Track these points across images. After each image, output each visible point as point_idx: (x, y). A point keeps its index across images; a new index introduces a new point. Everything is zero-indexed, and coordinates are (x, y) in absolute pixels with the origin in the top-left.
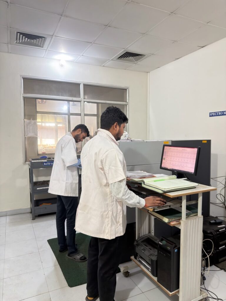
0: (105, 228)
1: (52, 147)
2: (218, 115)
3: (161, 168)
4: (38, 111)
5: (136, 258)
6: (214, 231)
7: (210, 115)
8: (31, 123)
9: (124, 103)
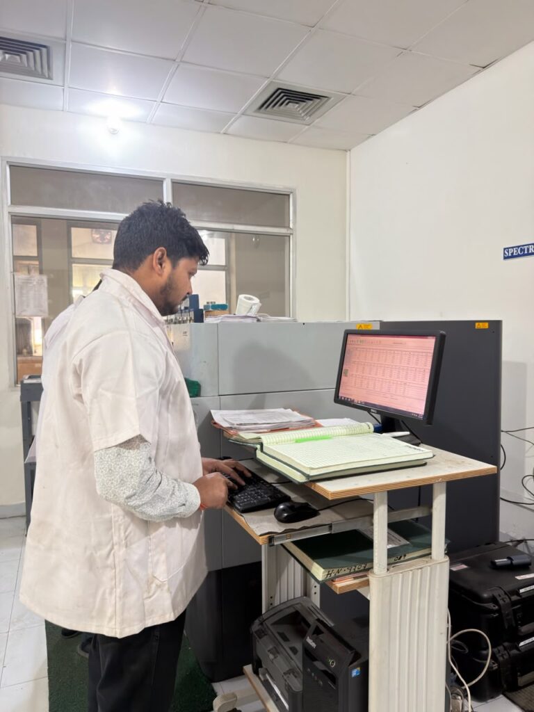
0: (103, 599)
2: (529, 254)
3: (337, 399)
4: (76, 256)
5: (256, 672)
6: (502, 592)
7: (504, 253)
8: (31, 283)
9: (283, 231)
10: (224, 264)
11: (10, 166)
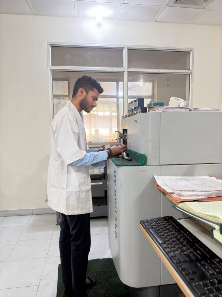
1: (106, 137)
8: (61, 103)
9: (186, 71)
10: (151, 95)
11: (51, 47)
